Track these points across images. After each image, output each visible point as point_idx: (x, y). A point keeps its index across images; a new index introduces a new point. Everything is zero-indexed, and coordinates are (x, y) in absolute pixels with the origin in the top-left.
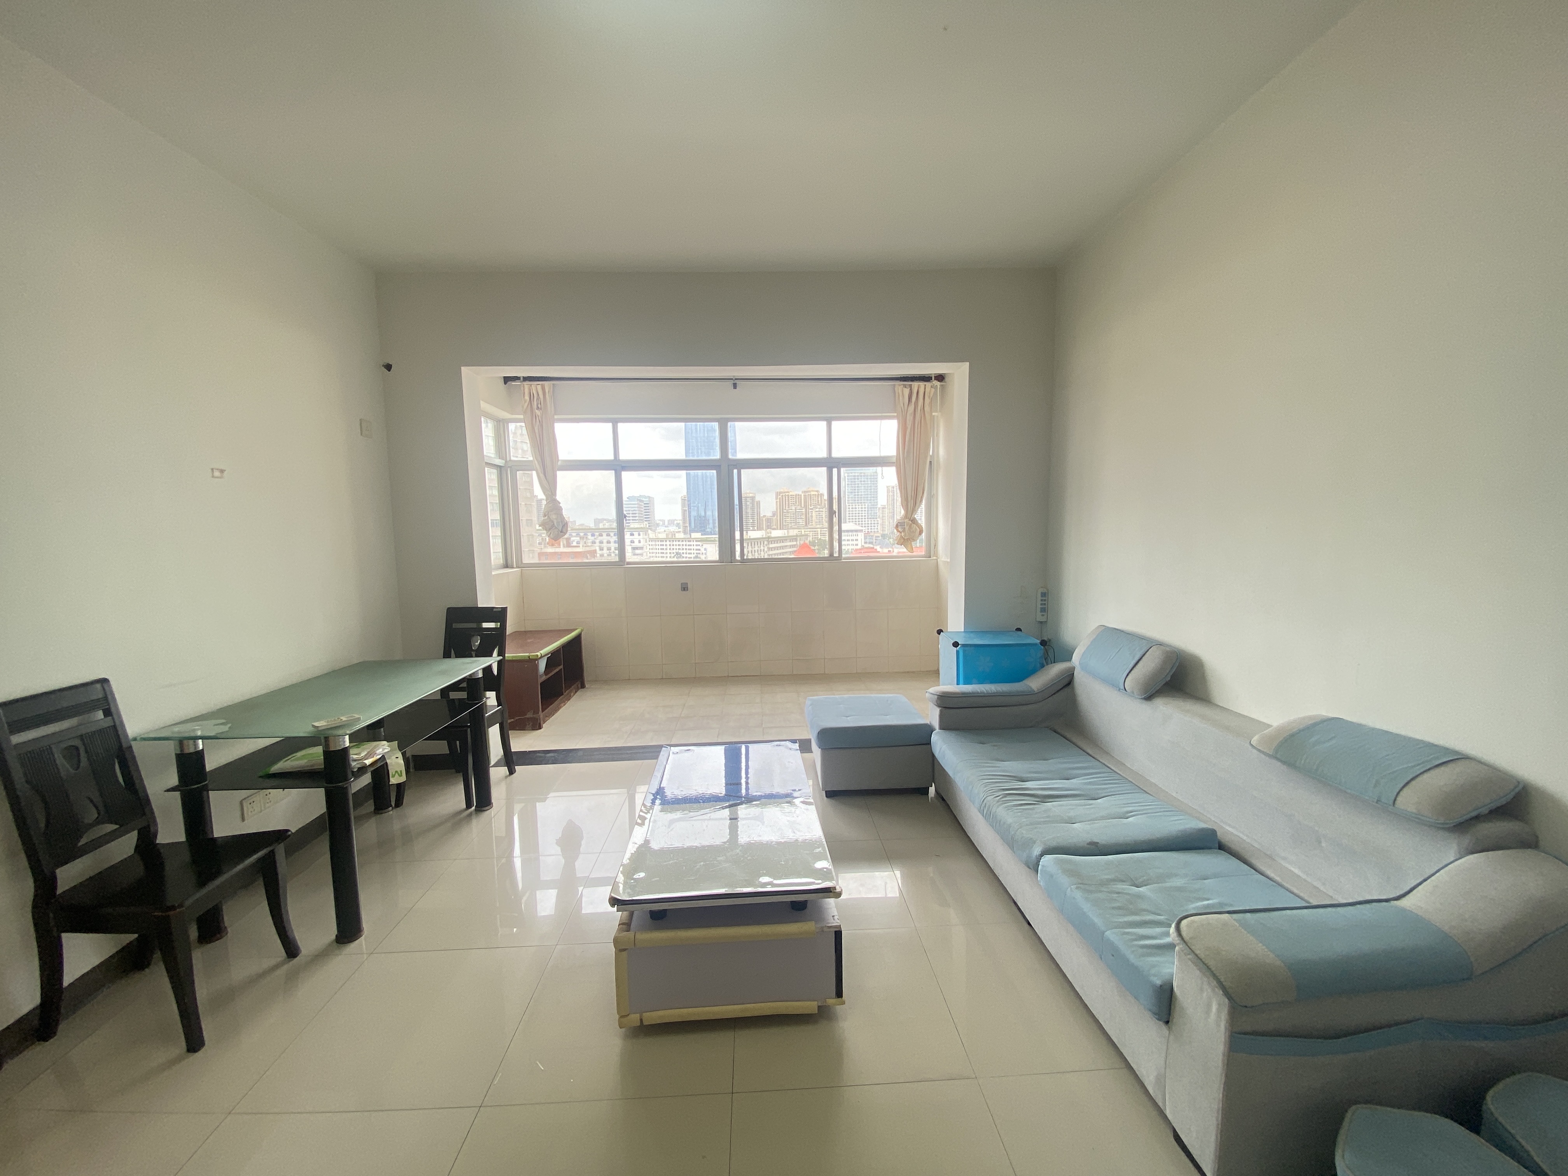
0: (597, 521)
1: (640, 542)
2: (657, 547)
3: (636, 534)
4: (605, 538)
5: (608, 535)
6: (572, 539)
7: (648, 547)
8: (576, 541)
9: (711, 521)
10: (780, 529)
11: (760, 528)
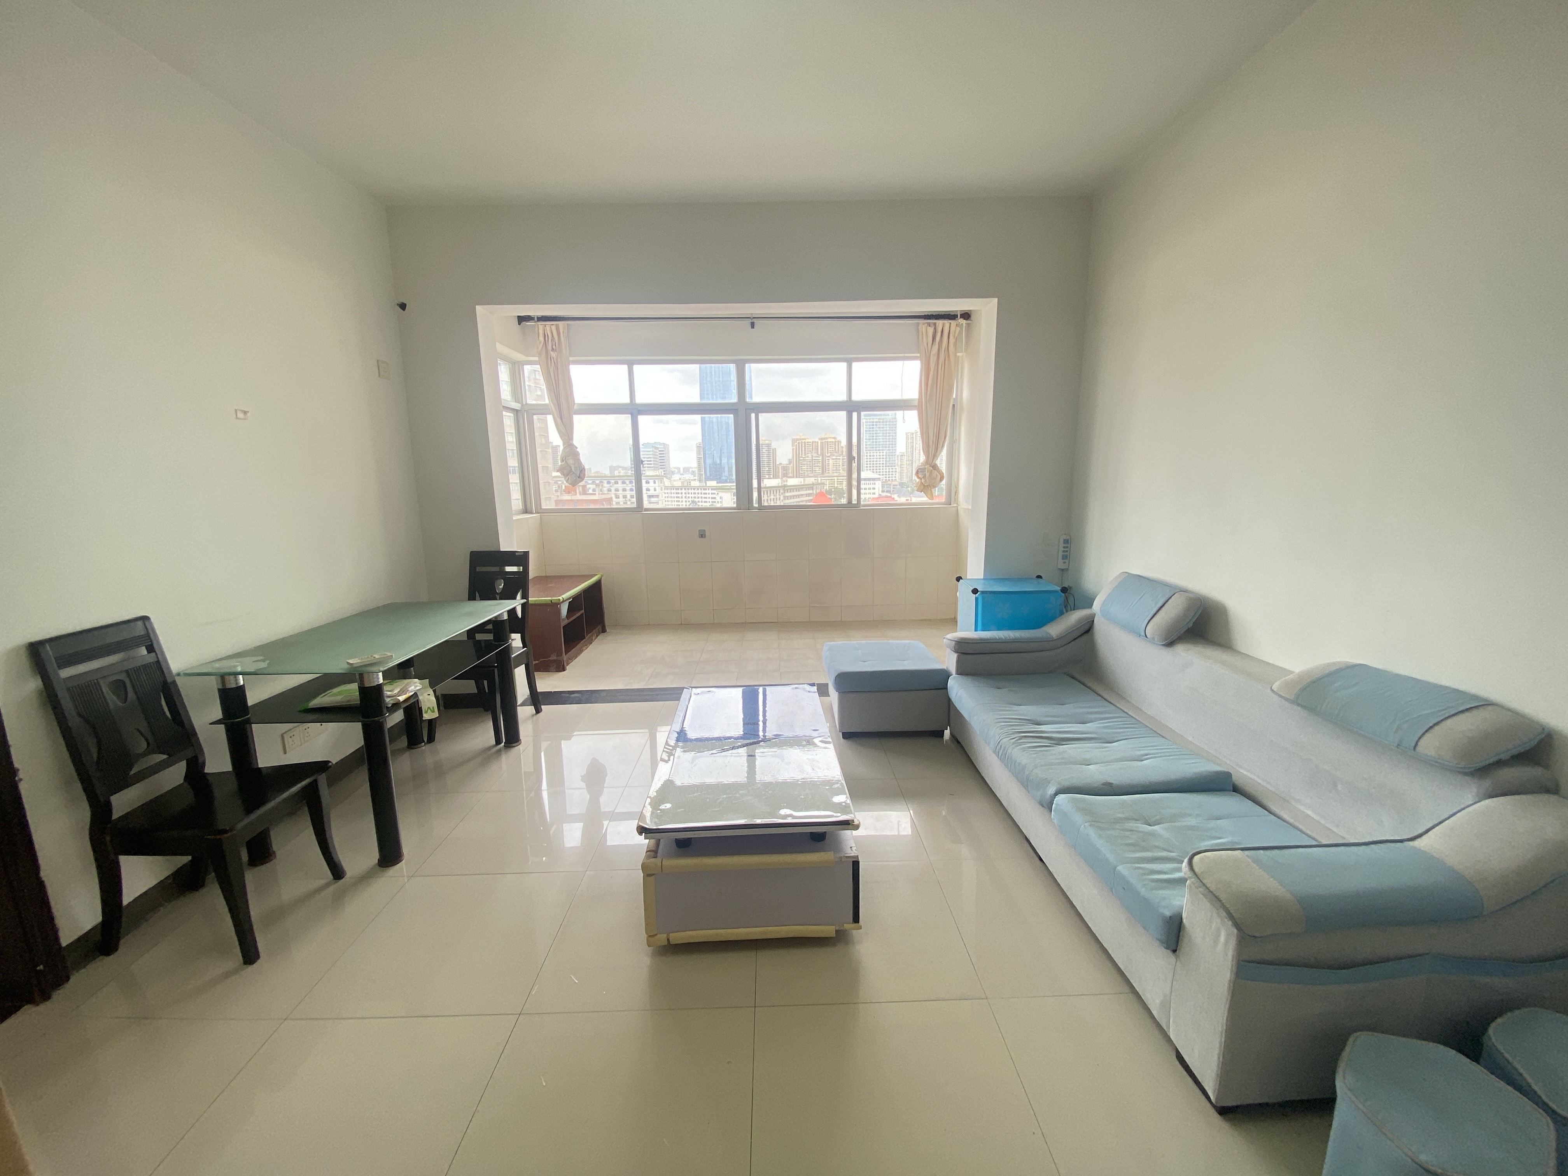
0: (613, 469)
1: (655, 490)
2: (673, 495)
3: (651, 481)
4: (620, 486)
5: (624, 483)
6: (588, 486)
7: (664, 495)
8: (592, 488)
9: (726, 469)
10: (797, 477)
11: (776, 477)
